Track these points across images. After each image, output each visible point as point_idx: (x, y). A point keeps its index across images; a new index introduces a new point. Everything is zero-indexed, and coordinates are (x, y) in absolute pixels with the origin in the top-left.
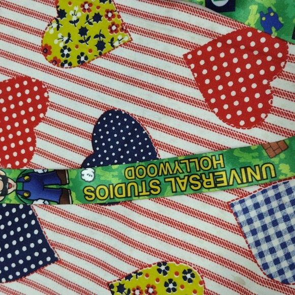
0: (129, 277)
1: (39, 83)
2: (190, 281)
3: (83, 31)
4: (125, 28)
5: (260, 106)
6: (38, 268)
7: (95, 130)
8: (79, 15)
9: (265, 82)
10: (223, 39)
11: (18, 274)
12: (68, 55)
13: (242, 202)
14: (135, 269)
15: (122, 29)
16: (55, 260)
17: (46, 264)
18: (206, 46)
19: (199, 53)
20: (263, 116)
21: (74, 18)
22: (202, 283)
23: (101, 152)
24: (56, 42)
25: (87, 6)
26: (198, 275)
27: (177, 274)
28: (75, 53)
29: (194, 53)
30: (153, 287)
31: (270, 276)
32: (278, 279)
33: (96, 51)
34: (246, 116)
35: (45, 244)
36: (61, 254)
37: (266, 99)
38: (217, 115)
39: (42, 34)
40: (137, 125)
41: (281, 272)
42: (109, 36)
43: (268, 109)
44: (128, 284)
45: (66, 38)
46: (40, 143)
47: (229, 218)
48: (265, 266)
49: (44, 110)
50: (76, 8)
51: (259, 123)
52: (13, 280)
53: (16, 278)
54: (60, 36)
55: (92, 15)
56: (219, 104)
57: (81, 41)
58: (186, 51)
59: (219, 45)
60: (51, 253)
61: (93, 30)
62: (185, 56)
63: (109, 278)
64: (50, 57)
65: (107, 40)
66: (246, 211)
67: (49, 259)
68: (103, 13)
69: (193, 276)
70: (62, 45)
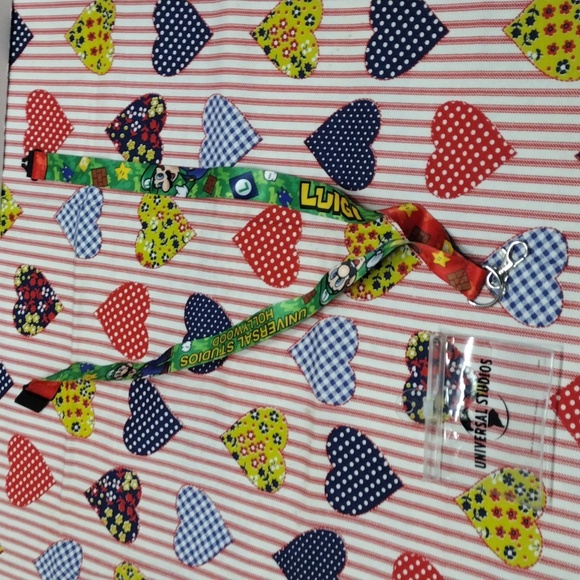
0: (233, 428)
1: (140, 285)
2: (276, 420)
3: (162, 236)
4: (189, 226)
5: (292, 266)
6: (171, 436)
7: (186, 314)
8: (157, 223)
9: (291, 246)
10: (256, 219)
11: (157, 445)
12: (155, 258)
13: (296, 347)
14: (236, 420)
15: (188, 228)
16: (181, 427)
17: (175, 432)
18: (246, 227)
19: (243, 234)
20: (295, 274)
21: (154, 227)
22: (284, 420)
23: (192, 330)
24: (145, 249)
25: (160, 215)
26: (280, 414)
27: (266, 417)
28: (159, 255)
29: (239, 235)
30: (252, 432)
31: (324, 401)
32: (330, 402)
33: (174, 250)
34: (284, 277)
35: (171, 415)
36: (184, 421)
37: (294, 260)
38: (265, 280)
39: (133, 245)
40: (213, 302)
41: (331, 396)
42: (180, 235)
43: (298, 268)
44: (234, 434)
45: (151, 244)
46: (152, 334)
47: (290, 362)
48: (319, 394)
49: (148, 306)
50: (154, 218)
51: (294, 280)
52: (155, 451)
53: (157, 449)
54: (147, 243)
55: (165, 221)
56: (264, 272)
57: (162, 244)
58: (233, 235)
59: (255, 224)
60: (176, 422)
61: (168, 233)
62: (234, 239)
63: (220, 432)
64: (144, 262)
65: (179, 239)
66: (300, 353)
67: (176, 427)
68: (172, 218)
69: (277, 416)
70: (149, 250)
